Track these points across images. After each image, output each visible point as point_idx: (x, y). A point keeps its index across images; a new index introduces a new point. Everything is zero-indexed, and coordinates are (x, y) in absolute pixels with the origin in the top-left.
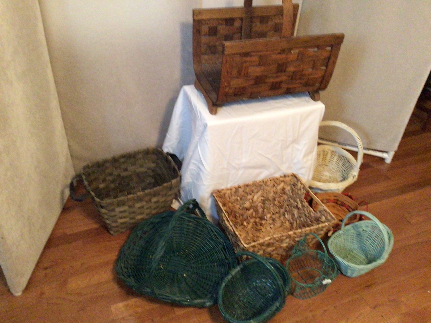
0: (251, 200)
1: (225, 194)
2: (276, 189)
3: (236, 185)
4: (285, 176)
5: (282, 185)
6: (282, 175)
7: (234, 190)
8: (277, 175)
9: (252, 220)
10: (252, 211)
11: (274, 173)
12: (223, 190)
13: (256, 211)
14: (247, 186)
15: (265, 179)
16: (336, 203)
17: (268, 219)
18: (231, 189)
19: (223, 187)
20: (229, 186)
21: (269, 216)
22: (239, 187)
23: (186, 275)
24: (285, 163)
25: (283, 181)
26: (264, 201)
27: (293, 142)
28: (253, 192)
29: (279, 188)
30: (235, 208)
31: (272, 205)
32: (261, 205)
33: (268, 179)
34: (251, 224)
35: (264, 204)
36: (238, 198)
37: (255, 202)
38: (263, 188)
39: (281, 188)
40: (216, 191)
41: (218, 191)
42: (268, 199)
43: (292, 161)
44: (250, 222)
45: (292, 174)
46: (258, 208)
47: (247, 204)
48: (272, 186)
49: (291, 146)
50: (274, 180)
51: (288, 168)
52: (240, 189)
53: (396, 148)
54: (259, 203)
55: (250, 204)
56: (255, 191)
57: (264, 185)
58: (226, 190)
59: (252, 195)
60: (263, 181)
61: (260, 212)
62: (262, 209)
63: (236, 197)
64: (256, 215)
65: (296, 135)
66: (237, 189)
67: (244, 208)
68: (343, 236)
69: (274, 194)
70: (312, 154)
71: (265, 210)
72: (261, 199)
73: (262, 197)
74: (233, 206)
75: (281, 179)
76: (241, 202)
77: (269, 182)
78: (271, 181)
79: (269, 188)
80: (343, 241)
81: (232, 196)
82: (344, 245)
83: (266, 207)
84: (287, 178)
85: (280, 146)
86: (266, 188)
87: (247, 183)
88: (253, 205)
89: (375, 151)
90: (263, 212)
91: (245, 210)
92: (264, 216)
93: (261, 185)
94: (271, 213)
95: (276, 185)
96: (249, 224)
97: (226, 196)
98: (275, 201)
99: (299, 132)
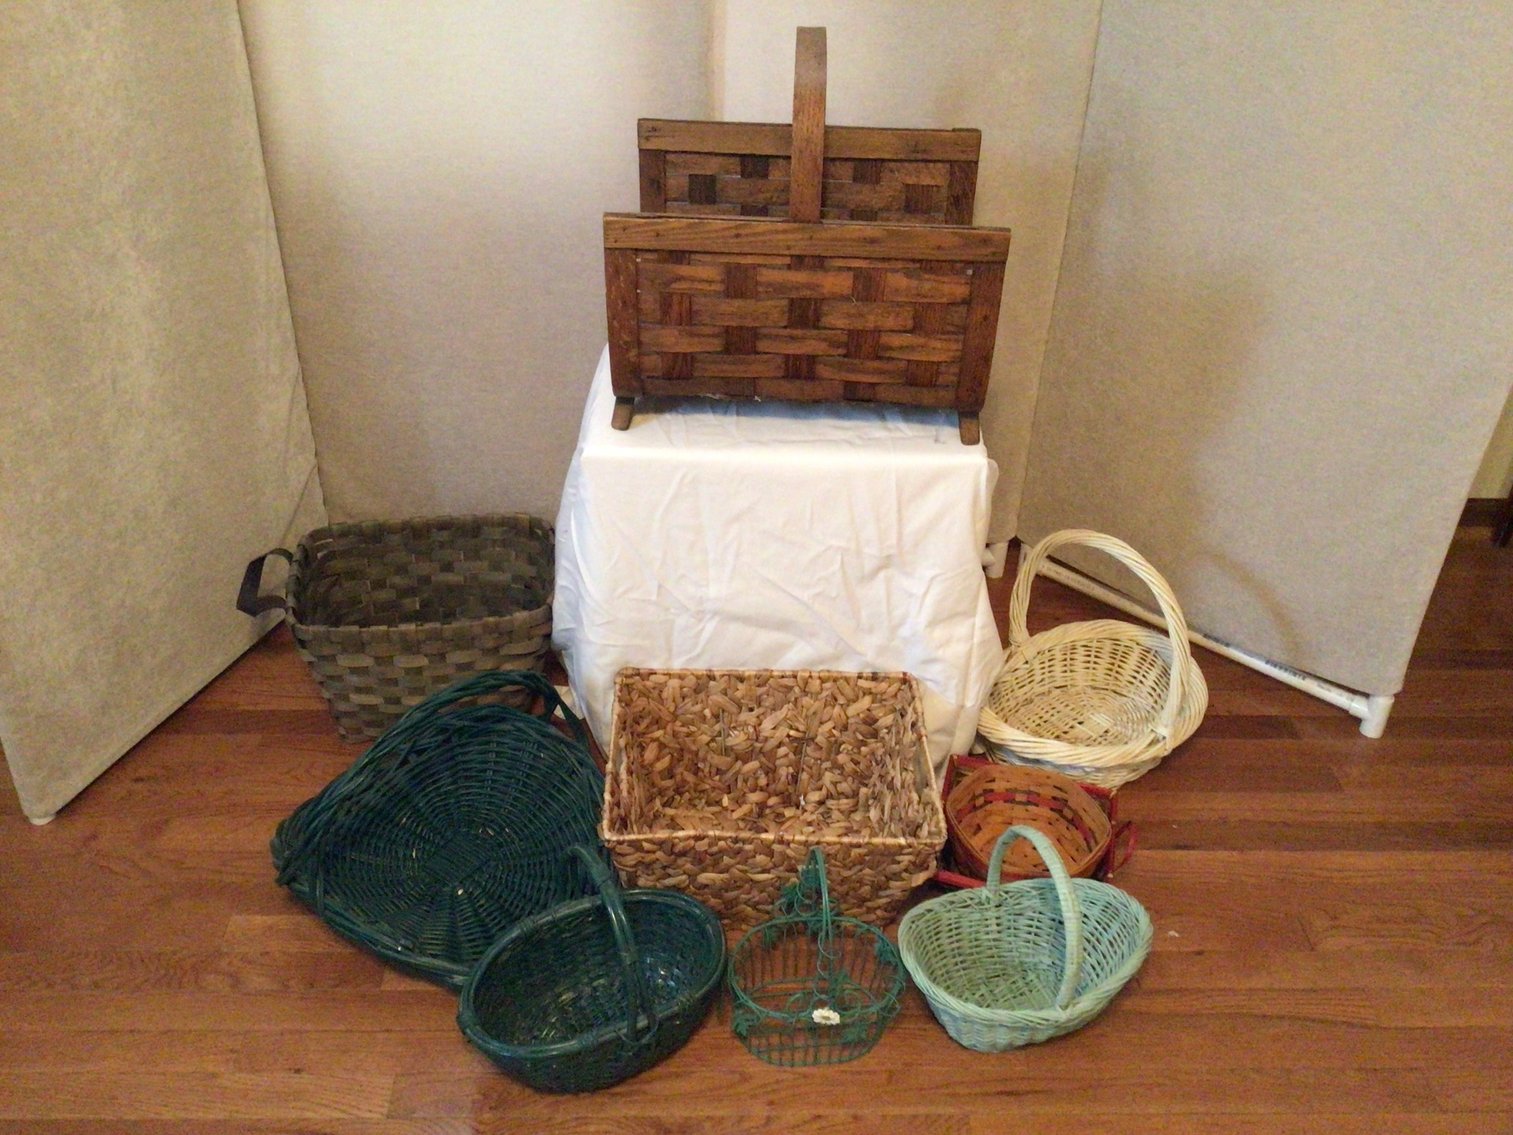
0: (751, 730)
1: (660, 688)
2: (843, 714)
3: (700, 666)
4: (875, 677)
5: (866, 702)
6: (867, 671)
7: (691, 681)
8: (849, 668)
9: (755, 797)
10: (753, 765)
11: (837, 658)
12: (652, 673)
13: (771, 771)
14: (741, 679)
15: (804, 671)
16: (1060, 812)
17: (809, 808)
18: (681, 677)
19: (656, 665)
20: (677, 665)
21: (815, 796)
22: (711, 677)
23: (465, 892)
24: (871, 631)
25: (867, 692)
26: (799, 744)
27: (886, 563)
28: (759, 705)
29: (852, 710)
30: (694, 742)
31: (827, 764)
32: (786, 755)
33: (813, 674)
34: (745, 808)
35: (797, 751)
36: (707, 712)
37: (766, 739)
38: (793, 699)
39: (862, 716)
40: (630, 672)
41: (637, 673)
42: (813, 739)
43: (894, 629)
44: (744, 802)
45: (901, 676)
46: (778, 762)
47: (737, 739)
48: (829, 699)
49: (882, 575)
50: (835, 680)
51: (882, 650)
52: (712, 683)
53: (1398, 687)
54: (780, 745)
55: (749, 743)
56: (768, 702)
57: (797, 689)
58: (664, 674)
59: (757, 712)
60: (795, 677)
61: (783, 779)
62: (791, 770)
63: (698, 708)
64: (768, 785)
65: (893, 541)
66: (703, 682)
67: (727, 751)
68: (994, 909)
69: (834, 728)
70: (971, 620)
71: (804, 776)
72: (788, 736)
73: (791, 728)
74: (689, 735)
75: (862, 683)
76: (717, 727)
77: (815, 685)
78: (823, 681)
79: (817, 705)
80: (995, 928)
81: (686, 700)
82: (996, 943)
83: (805, 767)
84: (884, 685)
85: (836, 566)
86: (806, 701)
87: (741, 669)
88: (758, 745)
89: (1327, 686)
90: (795, 779)
91: (729, 756)
92: (799, 796)
93: (786, 687)
94: (824, 791)
95: (841, 700)
96: (740, 806)
97: (665, 695)
98: (838, 753)
99: (900, 532)
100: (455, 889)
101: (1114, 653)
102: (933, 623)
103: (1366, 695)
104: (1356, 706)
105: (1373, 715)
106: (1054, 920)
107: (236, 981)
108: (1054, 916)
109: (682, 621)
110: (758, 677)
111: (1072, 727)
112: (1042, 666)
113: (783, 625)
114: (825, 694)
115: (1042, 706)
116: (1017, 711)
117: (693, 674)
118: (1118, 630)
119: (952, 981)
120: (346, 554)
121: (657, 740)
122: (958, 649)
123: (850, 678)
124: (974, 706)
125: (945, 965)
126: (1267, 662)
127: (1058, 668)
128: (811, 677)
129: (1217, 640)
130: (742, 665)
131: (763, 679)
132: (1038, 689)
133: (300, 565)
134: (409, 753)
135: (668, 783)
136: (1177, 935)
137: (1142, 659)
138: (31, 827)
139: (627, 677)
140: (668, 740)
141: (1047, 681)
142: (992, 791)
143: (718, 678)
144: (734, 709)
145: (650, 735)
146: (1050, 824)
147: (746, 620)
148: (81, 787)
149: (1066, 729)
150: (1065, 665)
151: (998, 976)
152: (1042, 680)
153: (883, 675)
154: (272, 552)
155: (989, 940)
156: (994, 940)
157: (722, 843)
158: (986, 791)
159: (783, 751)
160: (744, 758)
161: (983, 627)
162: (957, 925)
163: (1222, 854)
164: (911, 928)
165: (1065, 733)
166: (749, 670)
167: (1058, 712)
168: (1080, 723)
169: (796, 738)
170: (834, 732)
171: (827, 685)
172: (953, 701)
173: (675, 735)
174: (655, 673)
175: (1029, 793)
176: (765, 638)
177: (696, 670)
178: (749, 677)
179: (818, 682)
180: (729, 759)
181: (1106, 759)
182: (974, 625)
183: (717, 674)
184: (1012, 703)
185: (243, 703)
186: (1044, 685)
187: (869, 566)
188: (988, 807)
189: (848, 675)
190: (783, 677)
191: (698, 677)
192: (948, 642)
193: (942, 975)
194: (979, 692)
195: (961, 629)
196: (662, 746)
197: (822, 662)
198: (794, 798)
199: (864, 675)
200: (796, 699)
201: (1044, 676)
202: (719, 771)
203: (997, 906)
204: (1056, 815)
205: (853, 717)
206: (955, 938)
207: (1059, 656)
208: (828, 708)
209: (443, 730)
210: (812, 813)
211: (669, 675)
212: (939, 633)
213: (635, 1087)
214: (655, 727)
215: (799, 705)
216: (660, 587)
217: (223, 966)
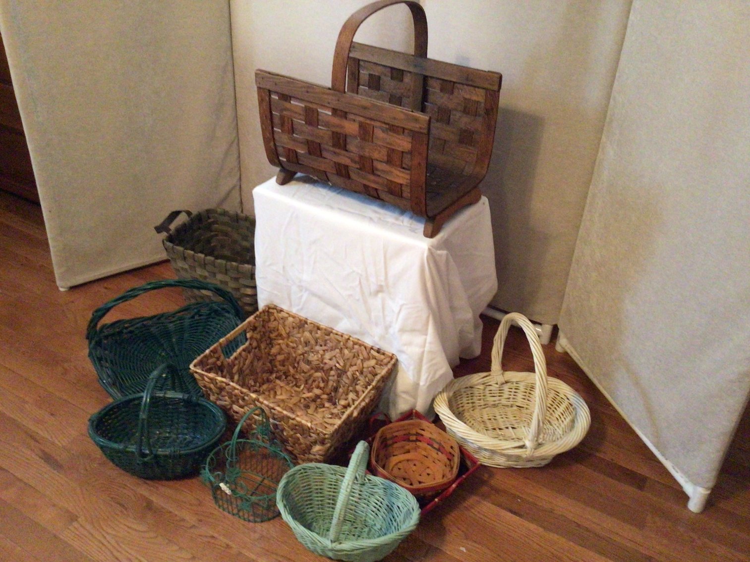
0: (320, 356)
1: (284, 319)
2: (361, 365)
3: (303, 315)
4: (378, 351)
5: (372, 362)
6: (376, 347)
7: (297, 321)
8: (368, 341)
9: (317, 391)
10: (318, 374)
12: (281, 311)
13: (326, 381)
14: (319, 328)
15: (347, 335)
18: (294, 317)
19: (285, 307)
20: (294, 311)
21: (343, 402)
22: (306, 323)
23: (166, 377)
24: (377, 324)
25: (374, 358)
26: (341, 373)
27: (380, 290)
28: (325, 345)
29: (366, 364)
30: (295, 352)
31: (351, 388)
32: (334, 376)
33: (351, 338)
34: (310, 394)
35: (339, 376)
36: (302, 339)
37: (326, 363)
38: (340, 348)
39: (370, 369)
40: (273, 306)
41: (275, 308)
42: (346, 372)
43: (387, 328)
44: (311, 392)
45: (391, 355)
46: (330, 378)
47: (313, 357)
48: (356, 354)
49: (380, 295)
50: (360, 345)
51: (382, 337)
52: (306, 326)
53: (710, 485)
54: (331, 369)
55: (318, 362)
56: (330, 344)
57: (342, 343)
58: (287, 313)
59: (324, 348)
60: (342, 336)
61: (330, 387)
62: (335, 384)
63: (299, 335)
64: (324, 388)
65: (383, 278)
66: (302, 324)
67: (309, 362)
68: (359, 485)
69: (357, 371)
70: (424, 337)
71: (341, 390)
72: (335, 366)
73: (338, 363)
74: (293, 348)
75: (372, 351)
76: (306, 349)
77: (350, 344)
78: (355, 343)
79: (351, 355)
80: (357, 495)
81: (295, 330)
82: (356, 504)
83: (341, 386)
84: (382, 357)
85: (357, 282)
86: (346, 352)
87: (320, 323)
88: (322, 365)
89: (676, 469)
90: (336, 389)
91: (309, 365)
92: (336, 399)
93: (338, 340)
94: (347, 402)
95: (361, 357)
96: (309, 392)
97: (286, 323)
98: (356, 384)
99: (386, 274)
101: (554, 399)
102: (402, 331)
103: (694, 483)
104: (688, 487)
105: (696, 498)
106: (388, 506)
108: (388, 504)
109: (294, 289)
110: (325, 330)
111: (507, 428)
112: (510, 390)
113: (336, 306)
114: (354, 351)
115: (502, 414)
116: (484, 408)
117: (298, 318)
118: (559, 387)
119: (323, 511)
120: (223, 224)
121: (279, 344)
122: (415, 350)
123: (368, 347)
124: (424, 385)
125: (321, 501)
127: (520, 396)
128: (349, 339)
130: (320, 321)
131: (328, 332)
132: (504, 402)
133: (192, 219)
134: (196, 314)
135: (281, 368)
136: (465, 551)
137: (567, 408)
138: (59, 291)
139: (269, 308)
140: (284, 346)
141: (511, 400)
142: (422, 435)
143: (308, 323)
144: (313, 342)
145: (277, 341)
147: (320, 297)
148: (82, 282)
149: (503, 427)
150: (525, 396)
151: (351, 521)
152: (509, 398)
153: (382, 351)
154: (184, 211)
155: (353, 501)
156: (356, 502)
158: (417, 434)
159: (332, 373)
160: (318, 369)
161: (430, 343)
162: (335, 483)
163: (532, 526)
164: (300, 470)
165: (500, 429)
166: (323, 324)
167: (507, 418)
168: (513, 428)
169: (338, 369)
170: (357, 373)
171: (356, 347)
172: (411, 378)
173: (287, 345)
174: (283, 311)
175: (440, 444)
176: (330, 311)
177: (300, 316)
178: (322, 328)
179: (352, 343)
180: (308, 367)
181: (482, 443)
182: (426, 340)
183: (309, 322)
184: (482, 403)
186: (509, 401)
187: (373, 288)
188: (418, 443)
189: (366, 345)
190: (337, 334)
191: (301, 321)
192: (409, 344)
193: (318, 505)
194: (427, 379)
195: (418, 339)
196: (281, 349)
197: (356, 334)
198: (334, 399)
199: (374, 348)
200: (341, 348)
201: (510, 396)
202: (304, 372)
203: (361, 485)
204: (448, 462)
205: (366, 368)
206: (332, 490)
207: (522, 388)
208: (355, 359)
209: (211, 309)
210: (339, 410)
211: (290, 315)
212: (406, 337)
214: (280, 338)
215: (342, 352)
216: (284, 267)
217: (66, 365)
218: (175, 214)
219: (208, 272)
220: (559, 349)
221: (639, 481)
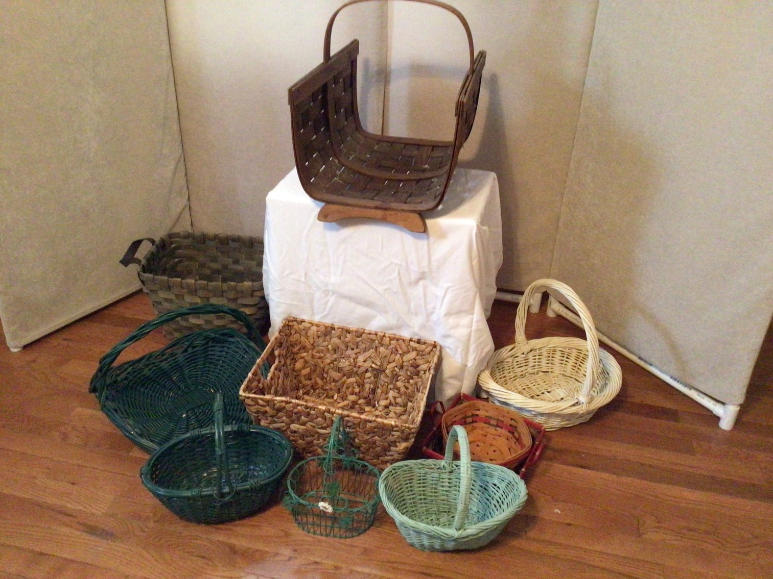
0: (352, 360)
1: (307, 330)
2: (400, 359)
3: (328, 321)
4: (419, 342)
5: (413, 355)
6: (416, 338)
7: (322, 329)
8: (406, 334)
9: (353, 398)
10: (352, 380)
11: (399, 327)
12: (303, 321)
13: (361, 385)
14: (348, 331)
15: (381, 332)
16: (513, 433)
17: (380, 408)
18: (318, 326)
19: (305, 317)
20: (317, 319)
21: (383, 403)
22: (333, 328)
23: (187, 416)
24: (416, 314)
25: (415, 349)
26: (378, 372)
27: (422, 277)
28: (357, 348)
29: (405, 358)
30: (322, 362)
31: (391, 386)
32: (370, 378)
33: (386, 335)
34: (346, 402)
35: (376, 376)
36: (330, 346)
37: (359, 367)
38: (375, 347)
39: (411, 362)
40: (292, 319)
41: (295, 320)
42: (384, 371)
43: (429, 315)
44: (346, 399)
45: (433, 343)
46: (366, 381)
47: (344, 364)
48: (394, 349)
49: (421, 283)
50: (398, 340)
51: (423, 327)
52: (333, 332)
53: (741, 401)
54: (367, 371)
55: (351, 367)
56: (362, 346)
57: (377, 342)
58: (309, 323)
59: (356, 351)
60: (376, 335)
61: (367, 390)
62: (372, 386)
63: (326, 343)
64: (359, 392)
65: (425, 264)
66: (328, 331)
67: (339, 370)
68: (447, 474)
69: (396, 367)
70: (470, 317)
71: (379, 391)
72: (371, 367)
73: (373, 363)
74: (320, 358)
75: (412, 344)
76: (335, 356)
77: (387, 340)
78: (391, 339)
79: (388, 352)
80: (447, 484)
81: (320, 339)
82: (447, 493)
83: (379, 386)
84: (424, 347)
85: (396, 275)
86: (382, 349)
87: (349, 326)
88: (355, 369)
89: (702, 395)
90: (374, 391)
91: (340, 373)
92: (375, 401)
93: (372, 340)
94: (388, 401)
95: (400, 352)
96: (343, 401)
97: (309, 334)
98: (398, 381)
99: (430, 259)
100: (183, 414)
101: (577, 358)
102: (448, 314)
103: (723, 404)
104: (717, 409)
105: (727, 415)
106: (481, 487)
107: (65, 436)
108: (482, 484)
109: (318, 294)
110: (356, 331)
111: (543, 393)
112: (535, 358)
113: (369, 304)
114: (391, 347)
115: (532, 381)
116: (515, 380)
117: (323, 325)
118: (581, 344)
119: (416, 508)
121: (303, 358)
122: (462, 332)
123: (406, 339)
124: (472, 365)
125: (413, 498)
126: (671, 377)
127: (544, 361)
128: (384, 336)
129: (645, 361)
130: (349, 324)
131: (359, 334)
132: (530, 370)
133: (157, 247)
134: (189, 346)
135: (308, 382)
136: (560, 512)
138: (11, 353)
139: (289, 321)
140: (308, 358)
141: (536, 367)
142: (477, 415)
143: (336, 329)
144: (343, 347)
145: (300, 355)
146: (507, 439)
147: (351, 299)
148: (37, 337)
149: (539, 393)
150: (549, 360)
151: (445, 512)
152: (534, 366)
153: (423, 341)
154: (146, 239)
155: (443, 491)
156: (446, 491)
157: (299, 408)
158: (473, 415)
159: (368, 375)
160: (350, 375)
161: (477, 322)
162: (424, 478)
163: (605, 475)
164: (391, 471)
165: (538, 396)
166: (353, 327)
167: (538, 384)
168: (548, 392)
169: (375, 369)
170: (396, 369)
171: (393, 342)
172: (459, 361)
173: (313, 357)
174: (304, 322)
175: (498, 420)
176: (361, 310)
177: (325, 323)
178: (352, 331)
179: (388, 339)
180: (339, 374)
182: (472, 319)
183: (336, 327)
184: (512, 375)
185: (129, 314)
186: (534, 369)
187: (414, 277)
188: (475, 424)
189: (404, 338)
190: (370, 334)
191: (326, 327)
192: (456, 327)
193: (411, 503)
194: (475, 358)
195: (465, 320)
196: (306, 362)
197: (391, 329)
198: (372, 401)
199: (413, 339)
200: (376, 347)
201: (535, 364)
202: (334, 381)
203: (450, 472)
204: (510, 435)
205: (406, 361)
206: (422, 485)
207: (545, 354)
208: (393, 355)
209: (206, 337)
210: (380, 411)
211: (312, 324)
212: (452, 321)
213: (230, 527)
214: (303, 351)
215: (378, 351)
216: (306, 274)
217: (62, 429)
218: (136, 245)
219: (200, 297)
220: (551, 314)
221: (672, 415)
